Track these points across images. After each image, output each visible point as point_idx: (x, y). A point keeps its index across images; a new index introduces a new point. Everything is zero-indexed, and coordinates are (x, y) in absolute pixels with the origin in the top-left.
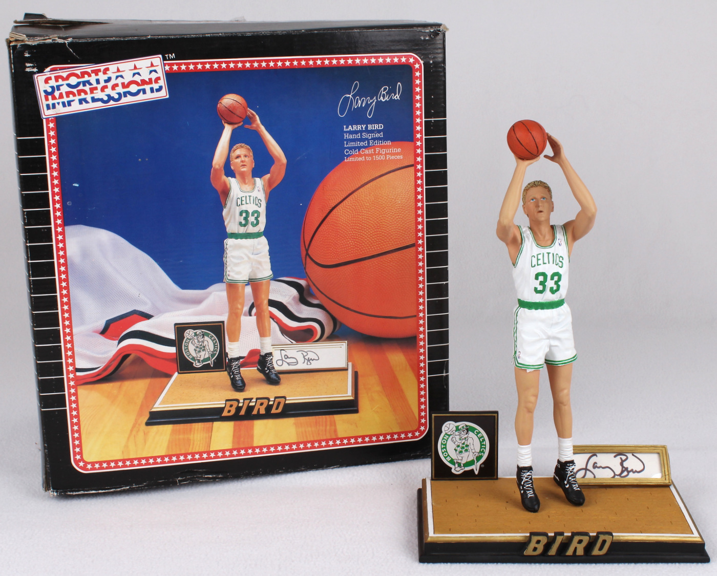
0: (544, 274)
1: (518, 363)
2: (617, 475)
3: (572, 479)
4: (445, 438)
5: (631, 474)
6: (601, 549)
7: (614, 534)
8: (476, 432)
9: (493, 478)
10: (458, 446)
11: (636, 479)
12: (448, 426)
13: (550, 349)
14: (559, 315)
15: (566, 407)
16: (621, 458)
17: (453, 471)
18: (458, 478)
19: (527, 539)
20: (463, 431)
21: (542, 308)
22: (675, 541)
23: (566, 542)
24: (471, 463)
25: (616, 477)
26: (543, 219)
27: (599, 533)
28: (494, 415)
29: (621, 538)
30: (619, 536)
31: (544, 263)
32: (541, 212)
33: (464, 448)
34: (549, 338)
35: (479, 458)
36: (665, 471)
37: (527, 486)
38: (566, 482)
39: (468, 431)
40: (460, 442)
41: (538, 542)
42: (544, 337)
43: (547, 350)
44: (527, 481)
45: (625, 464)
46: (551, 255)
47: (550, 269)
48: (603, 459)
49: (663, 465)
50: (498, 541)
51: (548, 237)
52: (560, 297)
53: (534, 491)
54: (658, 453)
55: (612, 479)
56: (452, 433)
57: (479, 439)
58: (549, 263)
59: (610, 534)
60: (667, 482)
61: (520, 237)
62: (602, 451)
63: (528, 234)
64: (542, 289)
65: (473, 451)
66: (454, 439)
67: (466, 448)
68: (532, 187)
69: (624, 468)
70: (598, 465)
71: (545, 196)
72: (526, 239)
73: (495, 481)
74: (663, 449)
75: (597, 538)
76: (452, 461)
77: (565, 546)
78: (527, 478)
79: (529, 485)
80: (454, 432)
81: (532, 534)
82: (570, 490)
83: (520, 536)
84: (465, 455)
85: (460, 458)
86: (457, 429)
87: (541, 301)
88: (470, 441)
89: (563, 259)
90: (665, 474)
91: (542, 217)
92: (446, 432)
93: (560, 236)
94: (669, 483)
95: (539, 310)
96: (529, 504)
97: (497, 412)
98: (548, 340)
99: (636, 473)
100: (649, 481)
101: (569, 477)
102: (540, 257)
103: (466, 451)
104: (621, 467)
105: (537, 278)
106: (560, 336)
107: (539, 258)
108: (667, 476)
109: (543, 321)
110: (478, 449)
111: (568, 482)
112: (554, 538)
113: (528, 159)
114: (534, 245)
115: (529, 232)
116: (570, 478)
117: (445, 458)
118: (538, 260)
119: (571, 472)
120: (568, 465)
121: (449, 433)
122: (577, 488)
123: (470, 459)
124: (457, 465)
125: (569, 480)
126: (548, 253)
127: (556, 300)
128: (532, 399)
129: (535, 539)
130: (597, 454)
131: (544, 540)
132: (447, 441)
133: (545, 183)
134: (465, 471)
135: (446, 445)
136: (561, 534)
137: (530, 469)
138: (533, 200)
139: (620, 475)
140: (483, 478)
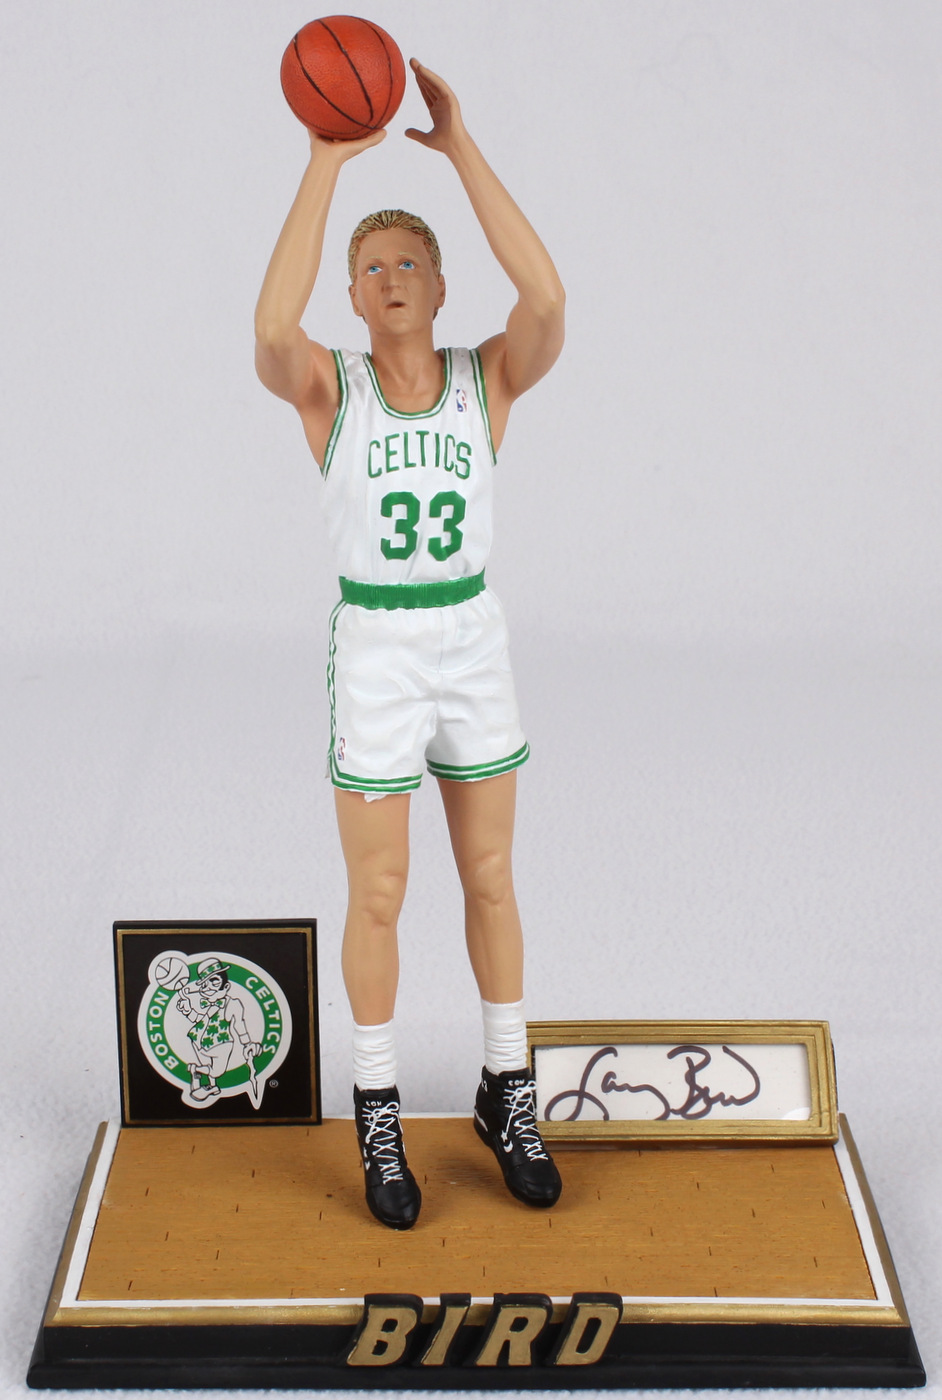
0: (407, 499)
1: (340, 775)
2: (675, 1112)
3: (524, 1127)
4: (157, 1000)
5: (717, 1107)
6: (584, 1346)
7: (626, 1300)
8: (252, 983)
9: (306, 1119)
10: (199, 1025)
11: (730, 1124)
12: (166, 964)
13: (440, 731)
14: (465, 625)
15: (498, 908)
16: (689, 1061)
17: (186, 1099)
18: (199, 1121)
19: (360, 1314)
20: (212, 980)
21: (409, 606)
22: (816, 1319)
23: (478, 1324)
24: (240, 1075)
25: (672, 1117)
26: (403, 327)
27: (579, 1297)
28: (302, 930)
29: (651, 1312)
30: (644, 1306)
31: (408, 465)
32: (399, 305)
33: (217, 1030)
34: (433, 695)
35: (261, 1061)
36: (819, 1098)
37: (382, 1147)
38: (504, 1136)
39: (225, 981)
40: (204, 1011)
41: (389, 1325)
42: (418, 694)
43: (429, 733)
44: (382, 1134)
45: (701, 1079)
46: (429, 440)
47: (426, 484)
48: (632, 1063)
49: (814, 1079)
50: (270, 1322)
51: (425, 383)
52: (465, 571)
53: (403, 1162)
54: (803, 1045)
55: (660, 1123)
56: (179, 986)
57: (261, 1002)
58: (423, 464)
59: (614, 1300)
60: (824, 1131)
61: (336, 383)
62: (630, 1039)
63: (361, 376)
64: (404, 546)
65: (245, 1039)
66: (185, 1003)
67: (221, 1031)
68: (373, 229)
69: (698, 1088)
70: (619, 1082)
71: (411, 256)
72: (354, 390)
73: (312, 1129)
74: (818, 1032)
75: (571, 1311)
76: (182, 1071)
77: (473, 1336)
78: (379, 1124)
79: (388, 1146)
80: (185, 981)
81: (373, 1300)
82: (516, 1160)
83: (339, 1307)
84: (220, 1051)
85: (206, 1061)
86: (194, 973)
87: (404, 583)
88: (233, 1009)
89: (469, 453)
90: (820, 1107)
91: (403, 321)
92: (162, 982)
93: (461, 380)
94: (831, 1134)
95: (400, 611)
96: (388, 1206)
97: (312, 924)
98: (431, 704)
99: (733, 1105)
100: (769, 1131)
101: (514, 1119)
102: (396, 445)
103: (223, 1038)
104: (686, 1088)
105: (386, 511)
106: (466, 689)
107: (391, 449)
108: (826, 1114)
109: (410, 644)
110: (257, 1031)
111: (512, 1136)
112: (439, 1315)
113: (345, 138)
114: (378, 409)
115: (363, 369)
116: (517, 1124)
117: (162, 1059)
118: (389, 453)
119: (520, 1104)
120: (510, 1083)
121: (170, 987)
122: (538, 1153)
123: (237, 1062)
124: (196, 1083)
125: (513, 1129)
126: (422, 434)
127: (453, 578)
128: (387, 884)
129: (380, 1315)
130: (619, 1049)
131: (407, 1319)
132: (164, 1008)
133: (413, 217)
134: (221, 1100)
135: (160, 1020)
136: (462, 1300)
137: (390, 1095)
138: (373, 268)
139: (683, 1111)
140: (277, 1120)
